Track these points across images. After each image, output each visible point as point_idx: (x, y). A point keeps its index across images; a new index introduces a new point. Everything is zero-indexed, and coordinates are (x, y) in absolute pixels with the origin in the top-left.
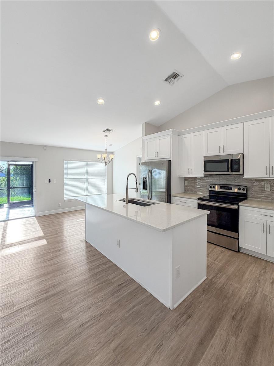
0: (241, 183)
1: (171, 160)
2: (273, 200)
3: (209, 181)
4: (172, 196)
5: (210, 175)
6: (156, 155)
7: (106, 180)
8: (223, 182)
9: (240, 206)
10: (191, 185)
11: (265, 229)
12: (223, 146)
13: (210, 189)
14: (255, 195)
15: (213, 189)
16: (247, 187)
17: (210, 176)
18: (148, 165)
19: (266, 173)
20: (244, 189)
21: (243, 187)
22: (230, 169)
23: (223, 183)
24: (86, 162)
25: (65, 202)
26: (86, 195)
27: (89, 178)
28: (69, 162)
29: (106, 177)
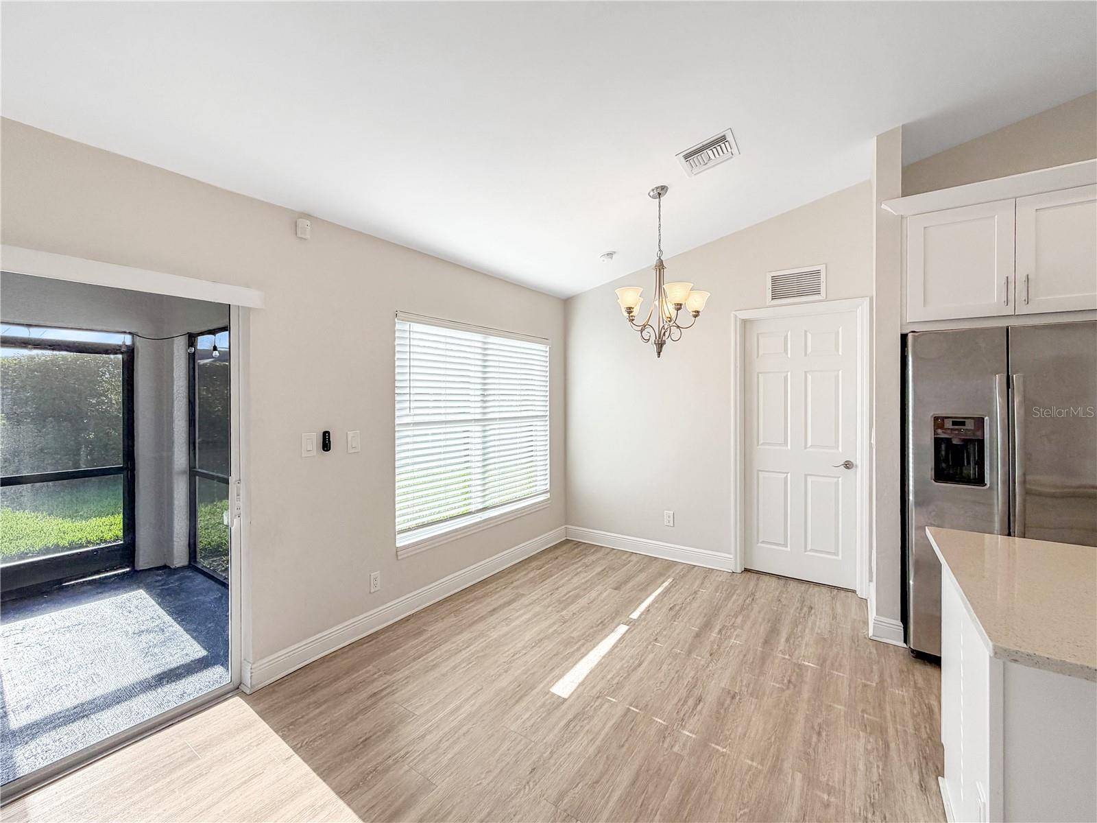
6: (1013, 297)
24: (479, 337)
25: (399, 558)
26: (481, 507)
27: (489, 416)
28: (416, 327)
29: (548, 413)
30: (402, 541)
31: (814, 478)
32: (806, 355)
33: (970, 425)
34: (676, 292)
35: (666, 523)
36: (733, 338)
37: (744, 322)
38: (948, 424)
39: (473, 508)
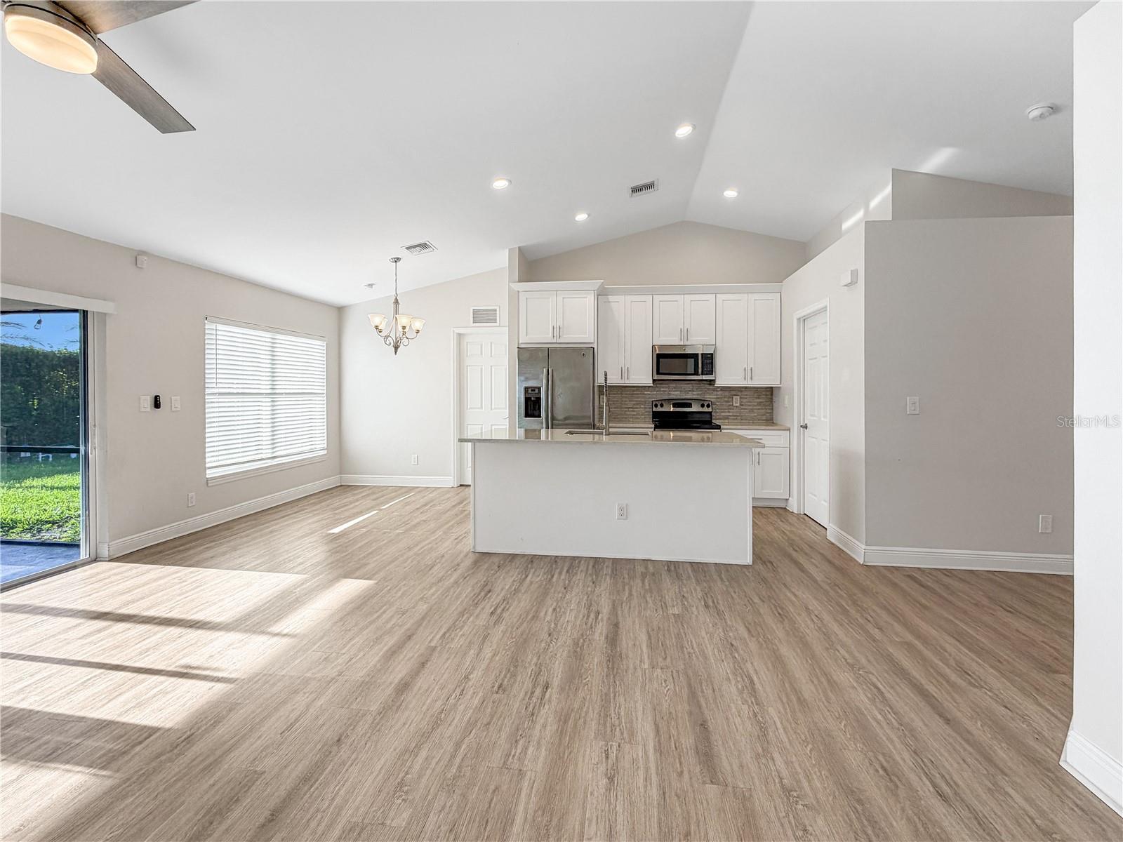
0: (708, 396)
1: (594, 349)
3: (656, 394)
6: (556, 335)
8: (682, 394)
12: (685, 329)
13: (655, 409)
15: (659, 409)
16: (714, 401)
19: (743, 377)
20: (708, 406)
21: (708, 403)
22: (700, 370)
23: (680, 396)
24: (268, 335)
25: (209, 485)
26: (270, 456)
27: (277, 391)
28: (220, 327)
29: (325, 392)
30: (210, 474)
31: (496, 427)
32: (491, 356)
33: (537, 391)
34: (403, 321)
35: (413, 463)
36: (452, 344)
37: (460, 335)
38: (530, 391)
39: (264, 456)
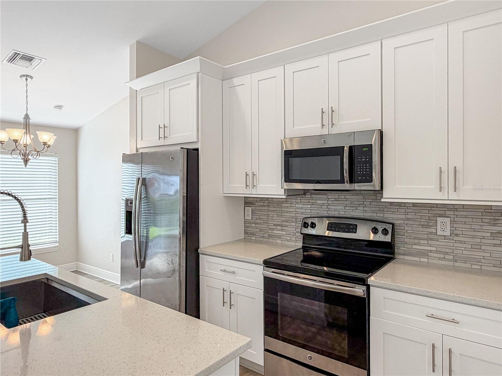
0: (378, 215)
1: (197, 150)
2: (456, 261)
3: (302, 208)
4: (202, 254)
5: (305, 192)
6: (162, 136)
7: (55, 205)
8: (335, 210)
9: (371, 287)
10: (260, 219)
11: (438, 362)
12: (330, 108)
13: (304, 230)
14: (414, 247)
15: (311, 231)
16: (393, 224)
17: (305, 194)
18: (137, 164)
19: (438, 186)
20: (385, 232)
21: (384, 226)
22: (346, 175)
23: (336, 214)
35: (110, 260)
38: (129, 204)
